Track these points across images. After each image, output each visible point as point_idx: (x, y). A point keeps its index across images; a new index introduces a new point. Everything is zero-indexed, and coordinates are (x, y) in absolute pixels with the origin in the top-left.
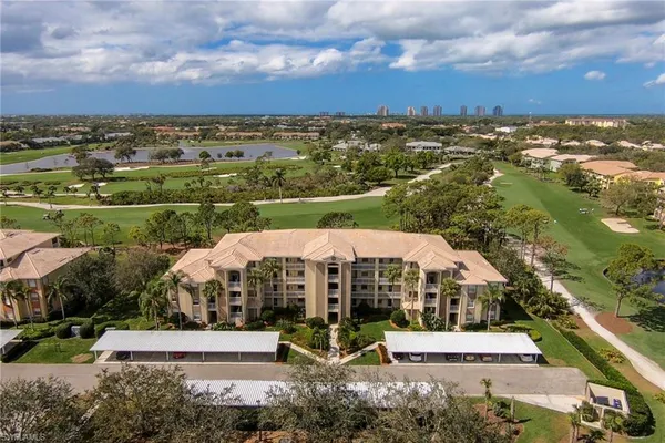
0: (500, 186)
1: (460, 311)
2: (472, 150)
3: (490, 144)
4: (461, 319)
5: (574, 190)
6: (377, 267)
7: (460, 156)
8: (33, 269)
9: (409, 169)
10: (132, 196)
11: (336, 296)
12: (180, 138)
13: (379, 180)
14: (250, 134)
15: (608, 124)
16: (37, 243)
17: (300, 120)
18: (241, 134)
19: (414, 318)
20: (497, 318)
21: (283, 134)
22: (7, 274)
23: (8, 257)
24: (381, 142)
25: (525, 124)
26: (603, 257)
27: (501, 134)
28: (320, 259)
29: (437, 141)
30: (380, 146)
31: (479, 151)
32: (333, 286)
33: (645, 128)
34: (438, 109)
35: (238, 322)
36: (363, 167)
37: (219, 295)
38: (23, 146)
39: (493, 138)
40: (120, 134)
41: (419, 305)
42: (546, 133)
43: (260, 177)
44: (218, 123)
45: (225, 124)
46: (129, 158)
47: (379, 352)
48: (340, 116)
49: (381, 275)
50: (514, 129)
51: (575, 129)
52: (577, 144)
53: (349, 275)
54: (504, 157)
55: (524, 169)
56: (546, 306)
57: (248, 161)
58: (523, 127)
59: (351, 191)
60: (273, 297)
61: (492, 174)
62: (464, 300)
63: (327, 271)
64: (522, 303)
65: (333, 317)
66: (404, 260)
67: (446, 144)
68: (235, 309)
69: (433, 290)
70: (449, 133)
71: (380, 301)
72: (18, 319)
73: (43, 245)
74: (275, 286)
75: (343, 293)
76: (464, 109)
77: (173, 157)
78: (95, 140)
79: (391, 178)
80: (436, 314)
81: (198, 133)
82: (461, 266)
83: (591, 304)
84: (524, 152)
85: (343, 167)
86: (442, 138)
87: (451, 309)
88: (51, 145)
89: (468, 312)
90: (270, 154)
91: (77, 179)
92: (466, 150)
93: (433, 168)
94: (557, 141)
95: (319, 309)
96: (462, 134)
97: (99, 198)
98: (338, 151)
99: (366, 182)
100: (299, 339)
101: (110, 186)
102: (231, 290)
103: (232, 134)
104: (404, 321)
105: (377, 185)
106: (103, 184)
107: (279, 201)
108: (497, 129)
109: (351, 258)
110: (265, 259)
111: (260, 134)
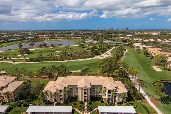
0: (127, 55)
1: (117, 99)
2: (120, 43)
3: (125, 41)
4: (117, 101)
5: (146, 56)
6: (96, 87)
7: (117, 45)
8: (11, 89)
10: (34, 60)
11: (86, 95)
12: (45, 38)
14: (64, 37)
15: (155, 34)
16: (12, 80)
17: (76, 32)
18: (61, 37)
19: (105, 100)
20: (126, 100)
21: (72, 37)
22: (5, 91)
23: (5, 86)
25: (134, 33)
26: (153, 79)
27: (128, 37)
28: (82, 87)
29: (111, 40)
30: (97, 41)
31: (122, 43)
32: (85, 93)
33: (165, 34)
34: (112, 28)
35: (62, 102)
36: (93, 50)
37: (57, 96)
38: (5, 42)
39: (126, 38)
40: (30, 38)
41: (107, 97)
42: (139, 36)
44: (55, 33)
45: (57, 34)
46: (32, 46)
47: (97, 111)
48: (87, 31)
49: (97, 89)
50: (131, 35)
51: (147, 36)
52: (147, 40)
53: (89, 91)
55: (133, 49)
56: (138, 97)
57: (63, 46)
59: (90, 57)
60: (70, 94)
61: (125, 51)
62: (117, 96)
63: (84, 90)
64: (132, 95)
65: (85, 101)
66: (103, 86)
67: (114, 41)
68: (61, 99)
69: (110, 94)
70: (115, 36)
71: (97, 95)
72: (7, 101)
73: (13, 81)
74: (71, 92)
75: (88, 95)
76: (118, 28)
77: (44, 45)
78: (24, 39)
79: (100, 53)
80: (111, 100)
81: (50, 37)
82: (117, 88)
83: (149, 95)
84: (134, 44)
87: (114, 98)
88: (13, 41)
89: (119, 99)
90: (69, 45)
91: (20, 53)
92: (119, 43)
93: (110, 49)
94: (142, 39)
95: (82, 99)
96: (118, 37)
97: (26, 59)
98: (86, 43)
99: (94, 54)
100: (77, 107)
101: (28, 55)
102: (60, 94)
103: (59, 37)
104: (103, 102)
105: (96, 55)
106: (26, 55)
107: (71, 60)
108: (127, 35)
109: (90, 87)
110: (68, 86)
111: (66, 37)
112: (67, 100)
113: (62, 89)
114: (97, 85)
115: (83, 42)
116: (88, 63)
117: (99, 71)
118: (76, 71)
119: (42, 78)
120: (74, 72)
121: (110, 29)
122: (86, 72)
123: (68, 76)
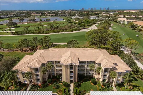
0: (113, 28)
1: (115, 80)
2: (105, 18)
3: (109, 17)
4: (115, 82)
5: (132, 29)
6: (86, 64)
7: (102, 20)
9: (90, 24)
10: (19, 32)
11: (72, 75)
12: (36, 16)
13: (83, 27)
14: (53, 15)
15: (134, 12)
17: (64, 11)
18: (51, 15)
19: (99, 81)
21: (60, 14)
24: (83, 16)
28: (67, 64)
29: (96, 16)
31: (106, 19)
32: (71, 72)
34: (95, 8)
36: (79, 24)
39: (109, 15)
41: (101, 78)
42: (121, 14)
43: (53, 26)
44: (46, 12)
46: (22, 21)
48: (73, 10)
49: (87, 66)
50: (113, 13)
51: (127, 13)
52: (129, 17)
53: (77, 69)
54: (113, 20)
55: (118, 23)
57: (51, 22)
58: (115, 13)
59: (76, 30)
61: (111, 25)
63: (69, 68)
67: (98, 17)
68: (38, 80)
69: (106, 74)
70: (98, 14)
71: (87, 73)
75: (75, 74)
76: (101, 8)
77: (33, 21)
78: (16, 16)
79: (86, 26)
80: (107, 81)
81: (40, 15)
82: (116, 64)
84: (118, 19)
85: (74, 23)
86: (97, 15)
88: (6, 18)
89: (117, 80)
90: (56, 20)
91: (8, 27)
92: (103, 18)
93: (96, 23)
94: (124, 16)
95: (67, 79)
96: (101, 14)
97: (11, 32)
98: (73, 19)
99: (80, 27)
100: (60, 92)
101: (16, 29)
102: (36, 74)
103: (48, 15)
104: (95, 83)
105: (83, 28)
106: (14, 28)
107: (58, 33)
108: (109, 13)
109: (78, 64)
110: (48, 62)
111: (55, 15)
112: (47, 80)
113: (38, 66)
114: (88, 60)
115: (70, 18)
116: (75, 35)
117: (87, 43)
118: (62, 44)
119: (23, 51)
120: (59, 45)
121: (93, 9)
122: (72, 44)
123: (50, 49)
